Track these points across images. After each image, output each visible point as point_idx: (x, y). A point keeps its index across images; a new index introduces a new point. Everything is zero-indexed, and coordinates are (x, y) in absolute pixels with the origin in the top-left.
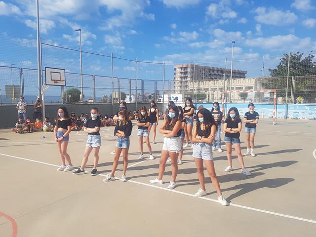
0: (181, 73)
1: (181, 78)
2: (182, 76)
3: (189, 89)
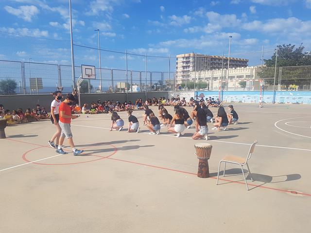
0: (183, 62)
1: (184, 67)
2: (184, 65)
3: (190, 79)
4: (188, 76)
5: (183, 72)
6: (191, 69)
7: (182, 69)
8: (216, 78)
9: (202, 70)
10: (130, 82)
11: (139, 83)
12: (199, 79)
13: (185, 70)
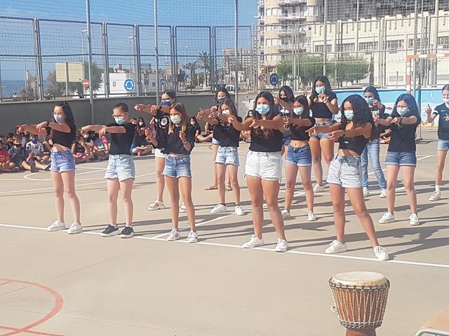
1: (284, 8)
3: (309, 48)
4: (302, 37)
5: (285, 23)
6: (309, 14)
7: (278, 13)
8: (394, 46)
9: (348, 16)
10: (99, 62)
11: (131, 63)
12: (340, 47)
13: (290, 17)
